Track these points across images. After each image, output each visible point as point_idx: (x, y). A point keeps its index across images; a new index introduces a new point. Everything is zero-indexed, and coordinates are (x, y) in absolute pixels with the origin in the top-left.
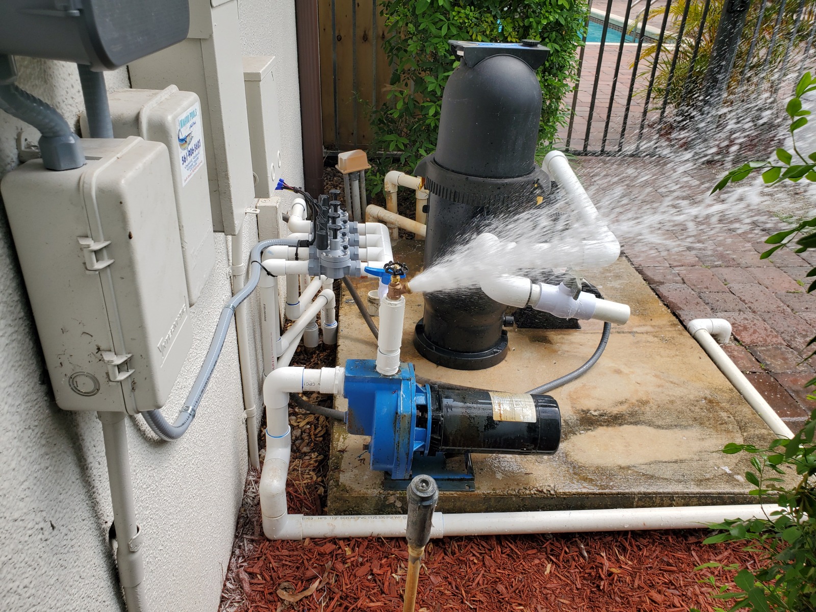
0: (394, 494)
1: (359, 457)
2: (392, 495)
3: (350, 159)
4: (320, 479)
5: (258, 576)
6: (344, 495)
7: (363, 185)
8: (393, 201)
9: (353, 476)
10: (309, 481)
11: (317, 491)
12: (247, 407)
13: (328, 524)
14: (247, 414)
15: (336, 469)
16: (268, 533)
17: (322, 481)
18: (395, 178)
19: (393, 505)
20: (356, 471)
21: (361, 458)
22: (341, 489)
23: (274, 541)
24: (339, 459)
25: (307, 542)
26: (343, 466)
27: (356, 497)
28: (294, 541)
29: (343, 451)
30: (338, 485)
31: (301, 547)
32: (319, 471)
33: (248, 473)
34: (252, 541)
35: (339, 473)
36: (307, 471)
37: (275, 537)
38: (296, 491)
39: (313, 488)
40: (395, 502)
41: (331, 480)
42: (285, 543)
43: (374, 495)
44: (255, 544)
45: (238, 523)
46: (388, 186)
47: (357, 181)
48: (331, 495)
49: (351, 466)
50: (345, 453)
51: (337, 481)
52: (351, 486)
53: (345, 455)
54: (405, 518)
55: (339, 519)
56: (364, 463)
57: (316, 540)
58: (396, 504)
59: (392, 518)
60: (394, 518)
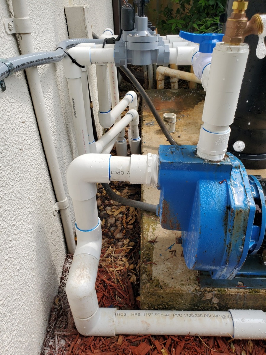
0: (211, 291)
1: (170, 248)
2: (209, 292)
4: (132, 266)
6: (158, 291)
9: (166, 270)
10: (122, 268)
11: (130, 279)
12: (58, 199)
13: (142, 322)
14: (59, 206)
15: (148, 260)
16: (80, 330)
17: (134, 269)
19: (210, 301)
20: (168, 264)
21: (172, 249)
22: (155, 285)
23: (87, 337)
24: (151, 250)
25: (121, 338)
26: (155, 258)
27: (171, 293)
28: (108, 337)
29: (153, 242)
30: (151, 279)
31: (114, 347)
32: (131, 258)
33: (65, 261)
34: (64, 337)
35: (151, 266)
36: (120, 257)
37: (87, 334)
38: (109, 279)
39: (126, 276)
40: (212, 298)
41: (143, 273)
42: (98, 340)
43: (190, 292)
44: (67, 340)
45: (50, 316)
48: (144, 291)
49: (163, 257)
50: (156, 244)
51: (150, 275)
52: (165, 281)
53: (156, 246)
54: (224, 317)
55: (153, 316)
56: (175, 255)
57: (130, 337)
58: (213, 301)
59: (210, 316)
60: (212, 316)
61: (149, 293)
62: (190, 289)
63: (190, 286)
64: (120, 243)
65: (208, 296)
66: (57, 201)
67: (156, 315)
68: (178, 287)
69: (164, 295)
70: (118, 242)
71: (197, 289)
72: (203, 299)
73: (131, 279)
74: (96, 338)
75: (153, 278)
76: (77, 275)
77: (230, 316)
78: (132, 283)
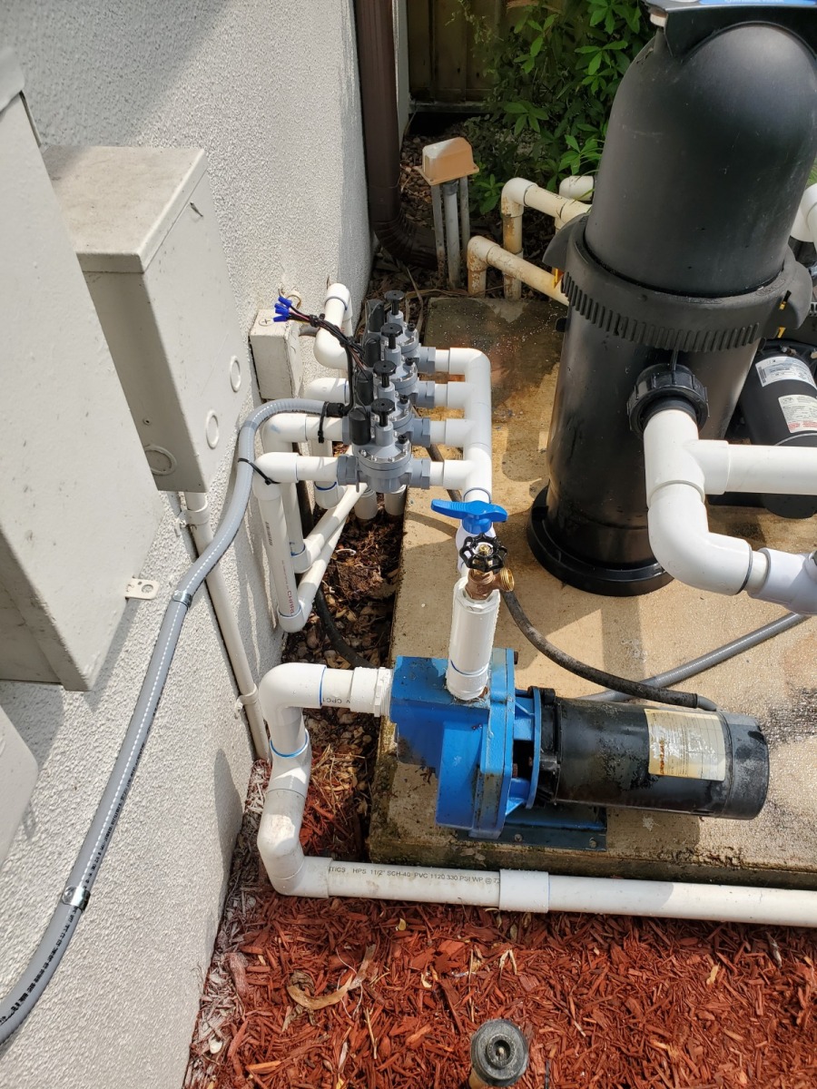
0: (473, 846)
2: (469, 847)
3: (443, 158)
4: (362, 785)
5: (261, 958)
6: (395, 842)
7: (465, 201)
8: (514, 233)
9: (410, 807)
10: (347, 786)
11: (357, 807)
12: (242, 690)
13: (368, 882)
14: (244, 701)
15: (384, 789)
16: (278, 889)
18: (519, 192)
19: (472, 857)
20: (415, 797)
22: (389, 831)
23: (287, 897)
24: (391, 770)
25: (336, 903)
26: (396, 784)
27: (413, 846)
28: (317, 899)
30: (385, 821)
31: (326, 912)
32: (363, 768)
33: (253, 772)
34: (253, 894)
35: (389, 800)
37: (286, 894)
38: (324, 805)
39: (351, 801)
41: (375, 811)
42: (303, 902)
43: (442, 845)
44: (258, 899)
45: (233, 865)
46: (507, 205)
47: (455, 195)
48: (373, 839)
49: (408, 785)
51: (384, 815)
52: (406, 826)
53: (400, 763)
54: (488, 881)
55: (385, 874)
56: (429, 781)
57: (350, 901)
58: (476, 857)
59: (468, 879)
60: (471, 880)
61: (379, 842)
62: (442, 841)
63: (443, 838)
64: (347, 735)
65: (470, 852)
66: (240, 694)
67: (389, 873)
68: (425, 838)
69: (402, 847)
70: (345, 730)
71: (452, 841)
72: (462, 855)
73: (360, 807)
74: (300, 898)
75: (388, 820)
76: (274, 825)
77: (497, 881)
78: (360, 815)
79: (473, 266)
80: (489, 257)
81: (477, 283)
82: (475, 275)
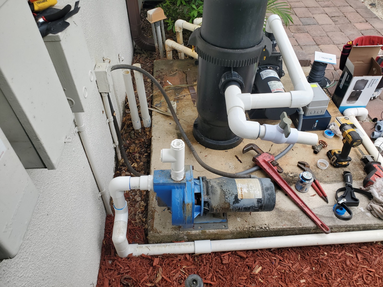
1: (164, 210)
3: (154, 13)
6: (156, 235)
7: (163, 28)
8: (180, 37)
9: (161, 223)
22: (155, 232)
24: (153, 213)
26: (156, 217)
30: (153, 229)
35: (153, 222)
46: (177, 28)
47: (159, 26)
49: (160, 216)
52: (160, 229)
53: (156, 209)
54: (191, 245)
57: (143, 257)
58: (184, 237)
59: (184, 245)
61: (152, 236)
62: (172, 233)
65: (182, 235)
66: (100, 191)
67: (158, 246)
69: (160, 237)
71: (176, 232)
77: (194, 244)
78: (145, 229)
79: (167, 49)
80: (173, 46)
81: (170, 55)
82: (169, 52)
